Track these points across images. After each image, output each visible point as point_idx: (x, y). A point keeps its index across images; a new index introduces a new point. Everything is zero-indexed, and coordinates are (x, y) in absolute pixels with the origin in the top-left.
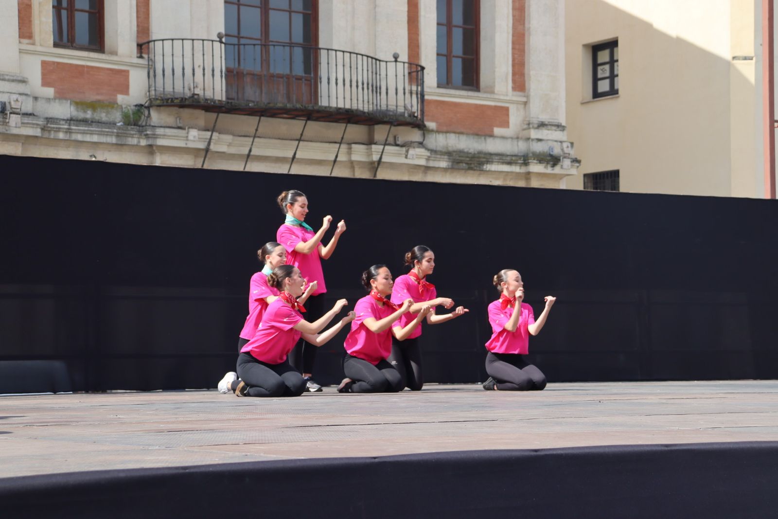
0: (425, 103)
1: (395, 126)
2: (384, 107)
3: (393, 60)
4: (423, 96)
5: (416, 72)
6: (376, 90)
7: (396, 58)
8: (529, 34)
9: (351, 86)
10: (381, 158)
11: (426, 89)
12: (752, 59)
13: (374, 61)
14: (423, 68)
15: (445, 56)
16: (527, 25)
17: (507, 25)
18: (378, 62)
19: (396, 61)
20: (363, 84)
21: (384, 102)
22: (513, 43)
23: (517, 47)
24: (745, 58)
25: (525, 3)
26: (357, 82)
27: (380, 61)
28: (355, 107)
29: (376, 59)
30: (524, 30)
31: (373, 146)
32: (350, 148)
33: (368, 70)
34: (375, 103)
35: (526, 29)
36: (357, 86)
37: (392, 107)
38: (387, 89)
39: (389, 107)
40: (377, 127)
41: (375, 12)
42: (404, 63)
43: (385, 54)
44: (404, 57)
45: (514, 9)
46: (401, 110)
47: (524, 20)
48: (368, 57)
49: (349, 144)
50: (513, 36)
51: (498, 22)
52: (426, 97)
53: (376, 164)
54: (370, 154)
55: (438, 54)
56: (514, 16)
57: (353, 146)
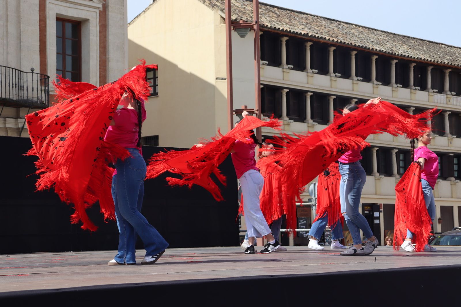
0: (50, 97)
1: (32, 108)
2: (25, 98)
3: (31, 72)
4: (48, 92)
5: (44, 79)
6: (20, 88)
7: (32, 70)
8: (109, 61)
9: (6, 85)
10: (23, 126)
11: (50, 89)
12: (225, 79)
13: (19, 72)
14: (48, 77)
15: (61, 70)
16: (107, 56)
17: (97, 56)
18: (22, 73)
19: (33, 72)
20: (13, 84)
21: (25, 95)
22: (100, 65)
23: (102, 67)
24: (222, 79)
25: (106, 44)
26: (9, 83)
27: (23, 72)
28: (8, 97)
29: (21, 71)
30: (106, 59)
31: (19, 119)
32: (5, 120)
33: (16, 77)
34: (20, 96)
35: (107, 58)
36: (9, 86)
37: (30, 98)
38: (27, 88)
39: (28, 98)
40: (21, 109)
41: (21, 45)
42: (37, 74)
43: (26, 68)
44: (37, 70)
45: (100, 47)
46: (35, 99)
47: (106, 53)
48: (16, 69)
49: (5, 118)
50: (100, 61)
51: (91, 54)
52: (50, 93)
53: (21, 129)
54: (17, 124)
55: (57, 70)
56: (100, 51)
57: (7, 119)
